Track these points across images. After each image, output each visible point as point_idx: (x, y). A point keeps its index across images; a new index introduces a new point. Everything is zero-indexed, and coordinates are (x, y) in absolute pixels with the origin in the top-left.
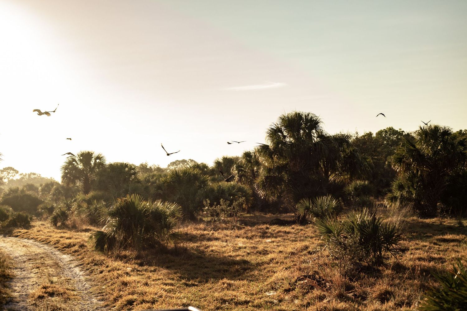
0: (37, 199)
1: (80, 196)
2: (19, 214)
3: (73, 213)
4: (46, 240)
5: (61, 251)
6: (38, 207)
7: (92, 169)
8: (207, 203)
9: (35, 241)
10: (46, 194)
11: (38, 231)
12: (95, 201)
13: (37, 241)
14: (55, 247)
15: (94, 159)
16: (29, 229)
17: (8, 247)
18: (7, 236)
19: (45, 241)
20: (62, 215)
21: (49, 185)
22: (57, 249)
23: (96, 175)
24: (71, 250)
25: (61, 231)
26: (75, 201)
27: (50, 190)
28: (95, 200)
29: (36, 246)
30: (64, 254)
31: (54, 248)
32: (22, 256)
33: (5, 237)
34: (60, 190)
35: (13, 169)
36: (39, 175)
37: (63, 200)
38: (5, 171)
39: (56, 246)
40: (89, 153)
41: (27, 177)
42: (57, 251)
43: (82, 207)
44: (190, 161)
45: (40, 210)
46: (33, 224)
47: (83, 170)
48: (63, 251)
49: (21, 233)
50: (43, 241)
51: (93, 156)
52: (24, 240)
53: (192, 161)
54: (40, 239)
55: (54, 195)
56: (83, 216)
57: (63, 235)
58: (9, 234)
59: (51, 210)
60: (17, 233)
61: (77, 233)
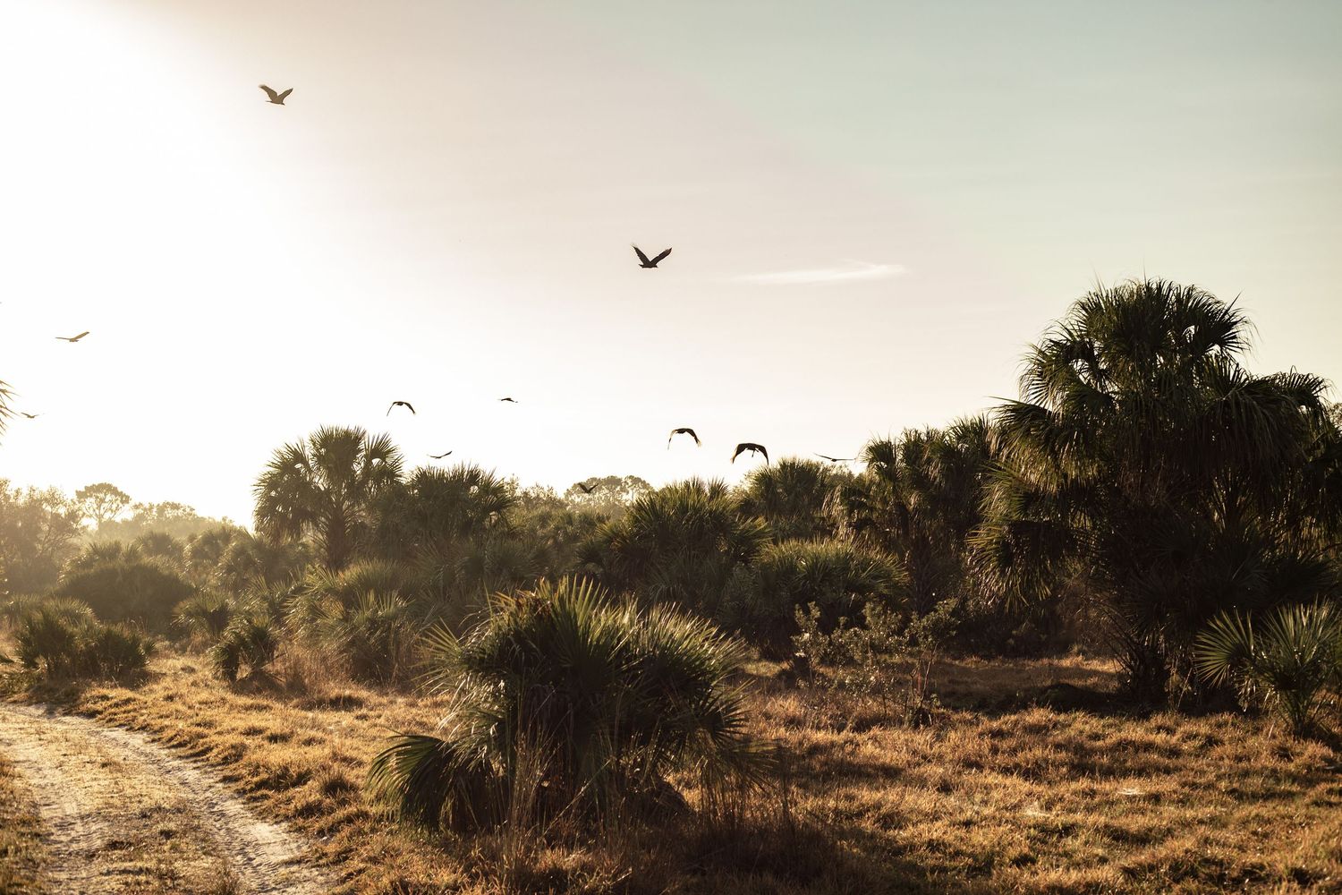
0: (176, 580)
1: (314, 578)
2: (109, 632)
3: (290, 632)
4: (191, 739)
5: (249, 799)
6: (176, 610)
7: (356, 491)
8: (808, 620)
9: (153, 741)
10: (205, 567)
11: (170, 698)
12: (372, 597)
13: (160, 739)
14: (226, 779)
15: (366, 456)
16: (138, 687)
17: (48, 764)
18: (60, 710)
19: (189, 746)
20: (254, 641)
21: (216, 539)
22: (234, 786)
23: (370, 509)
24: (289, 801)
25: (249, 701)
26: (300, 590)
27: (218, 554)
28: (372, 592)
29: (153, 763)
30: (262, 816)
31: (221, 781)
32: (89, 815)
33: (50, 713)
34: (249, 554)
35: (114, 491)
36: (188, 510)
37: (259, 588)
38: (91, 496)
39: (228, 773)
40: (347, 434)
41: (154, 513)
42: (232, 798)
43: (323, 614)
44: (629, 481)
45: (182, 617)
46: (152, 666)
47: (328, 491)
48: (256, 799)
49: (109, 703)
50: (180, 745)
51: (362, 446)
52: (114, 735)
53: (636, 481)
54: (170, 733)
55: (229, 569)
56: (330, 646)
57: (255, 720)
58: (67, 706)
59: (218, 620)
60: (95, 703)
61: (310, 715)
